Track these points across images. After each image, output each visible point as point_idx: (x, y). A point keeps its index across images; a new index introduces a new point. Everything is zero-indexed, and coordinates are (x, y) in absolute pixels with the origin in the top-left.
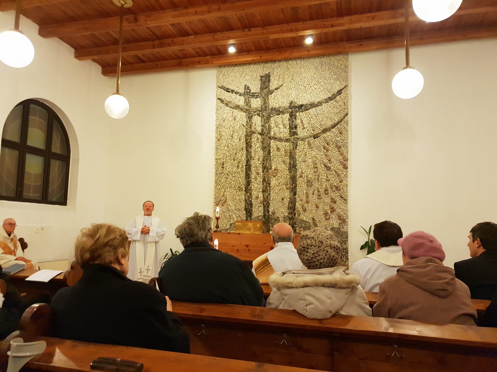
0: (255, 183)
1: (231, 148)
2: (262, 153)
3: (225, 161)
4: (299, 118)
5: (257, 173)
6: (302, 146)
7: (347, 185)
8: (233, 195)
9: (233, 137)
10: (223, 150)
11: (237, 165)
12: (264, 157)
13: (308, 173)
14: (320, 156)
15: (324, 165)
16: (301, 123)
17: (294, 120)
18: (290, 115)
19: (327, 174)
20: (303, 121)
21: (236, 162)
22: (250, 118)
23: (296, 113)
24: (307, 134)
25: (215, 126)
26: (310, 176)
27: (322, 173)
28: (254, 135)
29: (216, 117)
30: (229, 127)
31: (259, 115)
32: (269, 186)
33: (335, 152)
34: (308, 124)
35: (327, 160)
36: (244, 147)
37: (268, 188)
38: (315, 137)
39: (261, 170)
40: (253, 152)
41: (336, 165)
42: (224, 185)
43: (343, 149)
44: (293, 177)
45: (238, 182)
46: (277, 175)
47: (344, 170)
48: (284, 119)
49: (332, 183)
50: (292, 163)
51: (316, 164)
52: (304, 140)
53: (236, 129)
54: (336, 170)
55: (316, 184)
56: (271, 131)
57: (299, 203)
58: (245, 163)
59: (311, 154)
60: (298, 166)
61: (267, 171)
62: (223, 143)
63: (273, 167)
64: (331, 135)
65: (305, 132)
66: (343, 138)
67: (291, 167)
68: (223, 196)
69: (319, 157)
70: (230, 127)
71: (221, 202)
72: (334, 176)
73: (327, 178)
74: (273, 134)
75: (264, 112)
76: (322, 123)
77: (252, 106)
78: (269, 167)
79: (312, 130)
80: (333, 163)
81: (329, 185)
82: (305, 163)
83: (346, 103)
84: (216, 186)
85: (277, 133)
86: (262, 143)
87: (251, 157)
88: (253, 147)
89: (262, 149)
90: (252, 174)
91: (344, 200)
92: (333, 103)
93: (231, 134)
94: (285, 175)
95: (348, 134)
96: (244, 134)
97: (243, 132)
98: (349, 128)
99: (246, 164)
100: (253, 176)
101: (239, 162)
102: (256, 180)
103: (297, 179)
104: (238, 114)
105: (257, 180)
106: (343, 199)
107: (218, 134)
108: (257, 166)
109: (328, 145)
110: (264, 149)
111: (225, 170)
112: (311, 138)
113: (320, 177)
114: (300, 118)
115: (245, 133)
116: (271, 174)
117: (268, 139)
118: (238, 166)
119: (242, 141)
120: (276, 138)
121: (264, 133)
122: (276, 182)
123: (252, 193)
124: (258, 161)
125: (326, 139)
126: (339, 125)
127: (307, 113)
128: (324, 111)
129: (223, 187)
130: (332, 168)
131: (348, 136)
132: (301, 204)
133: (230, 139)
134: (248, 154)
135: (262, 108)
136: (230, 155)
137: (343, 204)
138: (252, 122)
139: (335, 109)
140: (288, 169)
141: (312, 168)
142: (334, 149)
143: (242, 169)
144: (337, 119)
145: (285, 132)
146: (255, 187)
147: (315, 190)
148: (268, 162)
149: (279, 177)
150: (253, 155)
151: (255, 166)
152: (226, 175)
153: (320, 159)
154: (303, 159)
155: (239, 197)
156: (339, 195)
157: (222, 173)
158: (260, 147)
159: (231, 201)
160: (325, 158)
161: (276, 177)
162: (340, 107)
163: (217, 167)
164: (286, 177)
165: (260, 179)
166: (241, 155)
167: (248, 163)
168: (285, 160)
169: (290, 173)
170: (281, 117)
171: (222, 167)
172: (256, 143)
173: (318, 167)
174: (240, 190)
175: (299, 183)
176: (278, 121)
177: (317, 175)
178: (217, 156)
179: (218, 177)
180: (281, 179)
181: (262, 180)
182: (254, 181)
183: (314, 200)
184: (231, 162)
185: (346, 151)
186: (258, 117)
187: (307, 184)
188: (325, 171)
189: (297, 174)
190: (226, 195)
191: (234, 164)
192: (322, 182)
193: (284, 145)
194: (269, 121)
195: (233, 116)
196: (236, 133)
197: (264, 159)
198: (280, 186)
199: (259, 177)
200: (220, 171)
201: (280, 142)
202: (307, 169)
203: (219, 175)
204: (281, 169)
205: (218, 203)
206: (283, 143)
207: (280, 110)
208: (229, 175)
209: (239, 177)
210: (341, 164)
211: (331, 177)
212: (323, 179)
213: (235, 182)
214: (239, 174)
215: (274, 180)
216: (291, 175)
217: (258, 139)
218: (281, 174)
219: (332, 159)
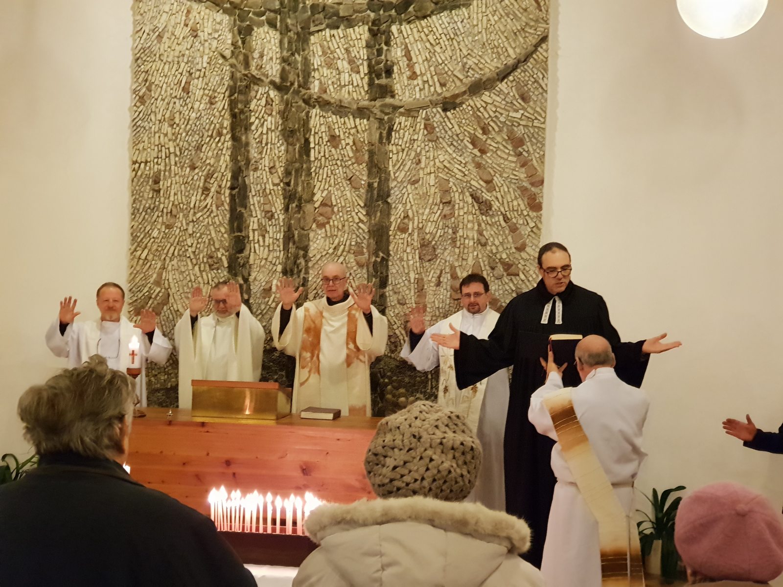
0: (261, 243)
1: (183, 126)
2: (283, 148)
3: (163, 168)
4: (398, 42)
5: (268, 212)
6: (407, 133)
8: (191, 281)
9: (188, 93)
10: (157, 135)
11: (201, 185)
12: (290, 163)
13: (425, 218)
14: (460, 168)
15: (472, 195)
16: (405, 59)
17: (382, 48)
18: (370, 30)
19: (479, 225)
20: (412, 53)
21: (199, 175)
22: (245, 32)
23: (390, 26)
24: (423, 97)
25: (131, 53)
26: (430, 228)
27: (466, 220)
28: (256, 88)
29: (135, 24)
30: (176, 59)
31: (272, 24)
32: (305, 256)
33: (505, 156)
34: (426, 63)
35: (483, 180)
36: (225, 125)
37: (302, 261)
38: (449, 105)
39: (278, 204)
40: (255, 145)
41: (508, 196)
42: (160, 249)
43: (531, 149)
44: (378, 230)
45: (206, 239)
46: (328, 223)
47: (530, 213)
48: (351, 43)
49: (494, 251)
50: (376, 185)
51: (447, 191)
52: (412, 114)
53: (199, 67)
54: (507, 213)
55: (446, 254)
56: (311, 79)
57: (397, 311)
58: (229, 179)
59: (434, 159)
60: (395, 194)
61: (299, 207)
62: (157, 110)
63: (318, 197)
64: (495, 103)
65: (417, 89)
66: (532, 112)
67: (372, 196)
68: (158, 283)
69: (456, 171)
70: (181, 59)
71: (150, 302)
72: (499, 231)
74: (316, 90)
75: (289, 17)
76: (470, 63)
78: (305, 197)
79: (438, 85)
80: (497, 189)
81: (485, 258)
82: (416, 188)
83: (542, 3)
85: (331, 87)
86: (283, 118)
87: (248, 161)
88: (253, 128)
89: (283, 135)
90: (252, 216)
93: (184, 82)
94: (353, 221)
95: (546, 100)
96: (226, 83)
97: (223, 79)
98: (549, 83)
99: (232, 184)
100: (253, 224)
101: (209, 176)
102: (264, 237)
103: (392, 237)
104: (206, 17)
105: (267, 235)
107: (140, 80)
108: (268, 191)
109: (484, 133)
110: (288, 136)
111: (162, 200)
112: (434, 110)
113: (460, 233)
114: (402, 44)
115: (227, 81)
116: (309, 219)
117: (303, 105)
118: (206, 190)
119: (219, 105)
120: (328, 103)
121: (289, 84)
122: (327, 243)
123: (249, 275)
124: (271, 173)
125: (479, 114)
126: (519, 70)
127: (423, 28)
128: (475, 23)
129: (157, 254)
130: (496, 205)
131: (545, 107)
132: (402, 314)
133: (180, 99)
134: (240, 149)
135: (282, 3)
136: (180, 150)
138: (251, 47)
139: (509, 20)
140: (362, 205)
141: (436, 204)
142: (502, 148)
143: (217, 199)
144: (515, 52)
145: (355, 84)
146: (261, 257)
147: (443, 271)
148: (303, 178)
149: (336, 229)
150: (256, 155)
151: (261, 191)
152: (167, 215)
153: (459, 175)
154: (409, 175)
155: (208, 288)
156: (513, 291)
157: (154, 208)
158: (276, 131)
159: (185, 300)
160: (475, 175)
161: (325, 227)
162: (525, 14)
163: (137, 188)
164: (357, 227)
165: (275, 234)
166: (215, 152)
167: (238, 180)
168: (354, 174)
169: (371, 218)
170: (342, 36)
171: (154, 190)
172: (263, 117)
173: (455, 201)
174: (213, 265)
175: (397, 249)
176: (332, 48)
177: (450, 225)
178: (137, 152)
179: (140, 220)
180: (341, 235)
181: (282, 237)
182: (256, 238)
183: (439, 302)
184: (183, 174)
185: (538, 156)
186: (270, 32)
187: (420, 254)
188: (475, 214)
189: (392, 220)
190: (166, 282)
191: (191, 182)
192: (464, 247)
193: (353, 126)
194: (305, 47)
195: (190, 23)
196: (198, 78)
197: (290, 168)
198: (337, 258)
199: (275, 227)
200: (147, 201)
201: (341, 118)
202: (421, 206)
203: (144, 213)
204: (343, 204)
205: (141, 304)
206: (349, 119)
207: (339, 14)
208: (176, 216)
209: (210, 223)
210: (522, 194)
211: (491, 235)
212: (469, 240)
213: (197, 240)
214: (210, 215)
215: (320, 237)
216: (373, 222)
217: (271, 103)
218: (342, 219)
219: (495, 178)
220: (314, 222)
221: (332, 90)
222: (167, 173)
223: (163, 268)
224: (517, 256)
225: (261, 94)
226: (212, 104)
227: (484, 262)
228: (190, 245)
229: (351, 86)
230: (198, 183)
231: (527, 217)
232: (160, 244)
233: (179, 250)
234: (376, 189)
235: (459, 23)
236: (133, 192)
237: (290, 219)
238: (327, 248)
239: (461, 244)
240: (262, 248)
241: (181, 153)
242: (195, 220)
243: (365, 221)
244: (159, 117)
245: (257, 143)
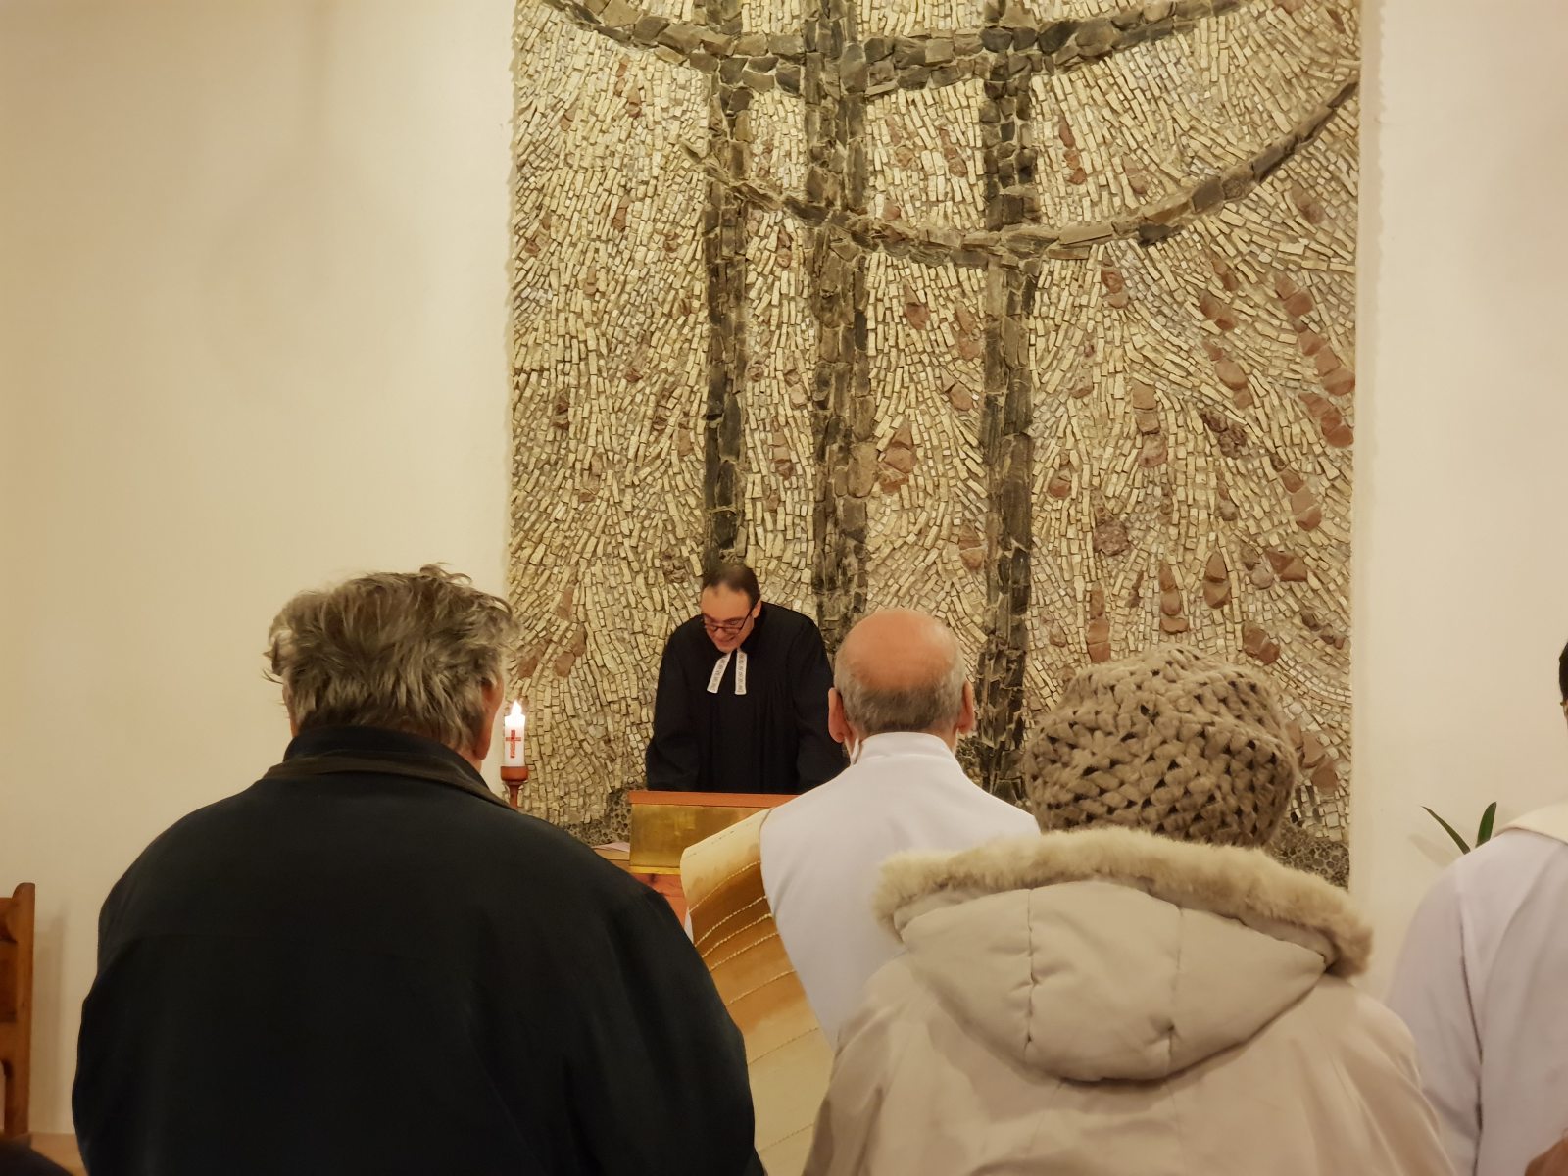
0: (770, 526)
1: (613, 297)
2: (812, 332)
3: (573, 382)
4: (1046, 109)
5: (782, 461)
6: (1066, 293)
7: (1345, 549)
8: (628, 605)
9: (623, 229)
10: (562, 315)
11: (650, 412)
12: (826, 361)
13: (1104, 465)
14: (1178, 360)
15: (1203, 416)
16: (1060, 143)
17: (1013, 123)
18: (987, 88)
19: (1220, 477)
20: (1075, 131)
21: (648, 390)
22: (734, 103)
23: (1029, 78)
24: (1098, 218)
25: (510, 153)
26: (1115, 486)
27: (1191, 468)
28: (757, 214)
29: (517, 98)
30: (599, 162)
31: (789, 85)
32: (859, 550)
33: (1273, 334)
34: (1103, 149)
35: (1226, 384)
36: (696, 292)
37: (852, 560)
38: (1151, 232)
39: (804, 445)
40: (755, 329)
41: (1281, 416)
42: (568, 543)
43: (1326, 318)
44: (1008, 493)
45: (658, 519)
46: (906, 480)
47: (1328, 450)
48: (950, 115)
49: (1253, 530)
50: (1002, 401)
51: (1151, 409)
52: (1075, 252)
53: (644, 176)
54: (1280, 450)
55: (1149, 540)
56: (869, 192)
57: (1048, 660)
58: (704, 398)
59: (1123, 343)
60: (1042, 418)
61: (846, 450)
62: (562, 266)
63: (884, 430)
64: (1249, 225)
65: (1086, 202)
66: (1325, 240)
67: (994, 426)
68: (564, 611)
69: (1169, 366)
70: (607, 162)
71: (550, 650)
72: (1262, 489)
73: (1223, 503)
74: (879, 214)
75: (824, 68)
76: (1194, 145)
77: (745, 29)
78: (857, 429)
79: (1128, 192)
80: (1257, 402)
81: (1232, 547)
82: (1086, 405)
83: (1345, 17)
84: (520, 547)
85: (909, 206)
86: (812, 273)
87: (742, 362)
88: (753, 294)
89: (812, 307)
90: (749, 470)
91: (1330, 640)
92: (1262, 14)
93: (614, 207)
94: (957, 477)
95: (1356, 216)
96: (699, 207)
97: (691, 198)
98: (1362, 181)
99: (711, 409)
100: (752, 485)
101: (666, 394)
102: (774, 512)
103: (1036, 508)
104: (657, 75)
105: (780, 510)
106: (1316, 634)
107: (527, 208)
108: (782, 420)
109: (1228, 287)
110: (823, 308)
111: (573, 447)
112: (1122, 244)
113: (1181, 494)
114: (1053, 112)
115: (700, 203)
116: (867, 474)
117: (852, 244)
118: (659, 421)
119: (685, 252)
120: (902, 239)
121: (823, 204)
122: (904, 522)
124: (788, 383)
125: (1216, 248)
126: (1297, 157)
127: (1096, 79)
128: (1204, 63)
129: (563, 552)
130: (1254, 434)
131: (1355, 230)
132: (1060, 665)
133: (607, 241)
134: (725, 339)
135: (808, 42)
136: (608, 344)
137: (1320, 665)
138: (746, 133)
139: (1275, 55)
140: (975, 443)
141: (1128, 437)
142: (1265, 316)
143: (681, 440)
144: (1289, 120)
145: (958, 198)
146: (769, 554)
147: (1145, 575)
148: (853, 392)
149: (921, 494)
150: (757, 348)
151: (768, 421)
152: (582, 476)
153: (1176, 375)
154: (1071, 379)
155: (662, 621)
156: (1294, 612)
157: (556, 463)
158: (798, 299)
159: (617, 643)
160: (1210, 373)
161: (899, 489)
162: (1309, 40)
163: (524, 422)
164: (965, 489)
165: (798, 506)
166: (677, 346)
167: (722, 401)
168: (957, 381)
169: (992, 470)
170: (930, 101)
171: (557, 426)
172: (772, 273)
173: (1168, 430)
174: (672, 573)
175: (1048, 531)
176: (911, 128)
177: (1157, 480)
178: (524, 350)
179: (529, 488)
180: (932, 506)
181: (811, 512)
182: (759, 515)
183: (1137, 639)
184: (614, 392)
185: (1340, 330)
186: (786, 100)
187: (1094, 540)
188: (1212, 455)
189: (1035, 473)
190: (581, 608)
191: (630, 407)
192: (1189, 524)
193: (954, 282)
194: (857, 127)
195: (627, 90)
196: (642, 200)
197: (827, 371)
198: (925, 552)
199: (796, 492)
200: (542, 447)
201: (929, 267)
202: (1095, 442)
203: (537, 473)
204: (935, 442)
205: (533, 654)
206: (946, 268)
207: (924, 57)
208: (599, 476)
209: (667, 488)
210: (1310, 410)
211: (1246, 497)
212: (1199, 509)
213: (642, 523)
214: (666, 472)
215: (888, 511)
216: (997, 477)
217: (788, 244)
218: (933, 473)
219: (1252, 379)
220: (877, 480)
221: (911, 212)
222: (582, 391)
223: (576, 581)
224: (1302, 539)
225: (769, 226)
226: (670, 249)
227: (1230, 553)
228: (627, 533)
229: (949, 203)
230: (643, 408)
231: (1322, 459)
232: (568, 534)
233: (606, 544)
234: (1003, 410)
235: (1171, 67)
236: (515, 431)
237: (827, 476)
238: (903, 533)
239: (1180, 517)
240: (770, 536)
241: (609, 350)
242: (637, 483)
243: (981, 475)
244: (566, 279)
245: (760, 325)
